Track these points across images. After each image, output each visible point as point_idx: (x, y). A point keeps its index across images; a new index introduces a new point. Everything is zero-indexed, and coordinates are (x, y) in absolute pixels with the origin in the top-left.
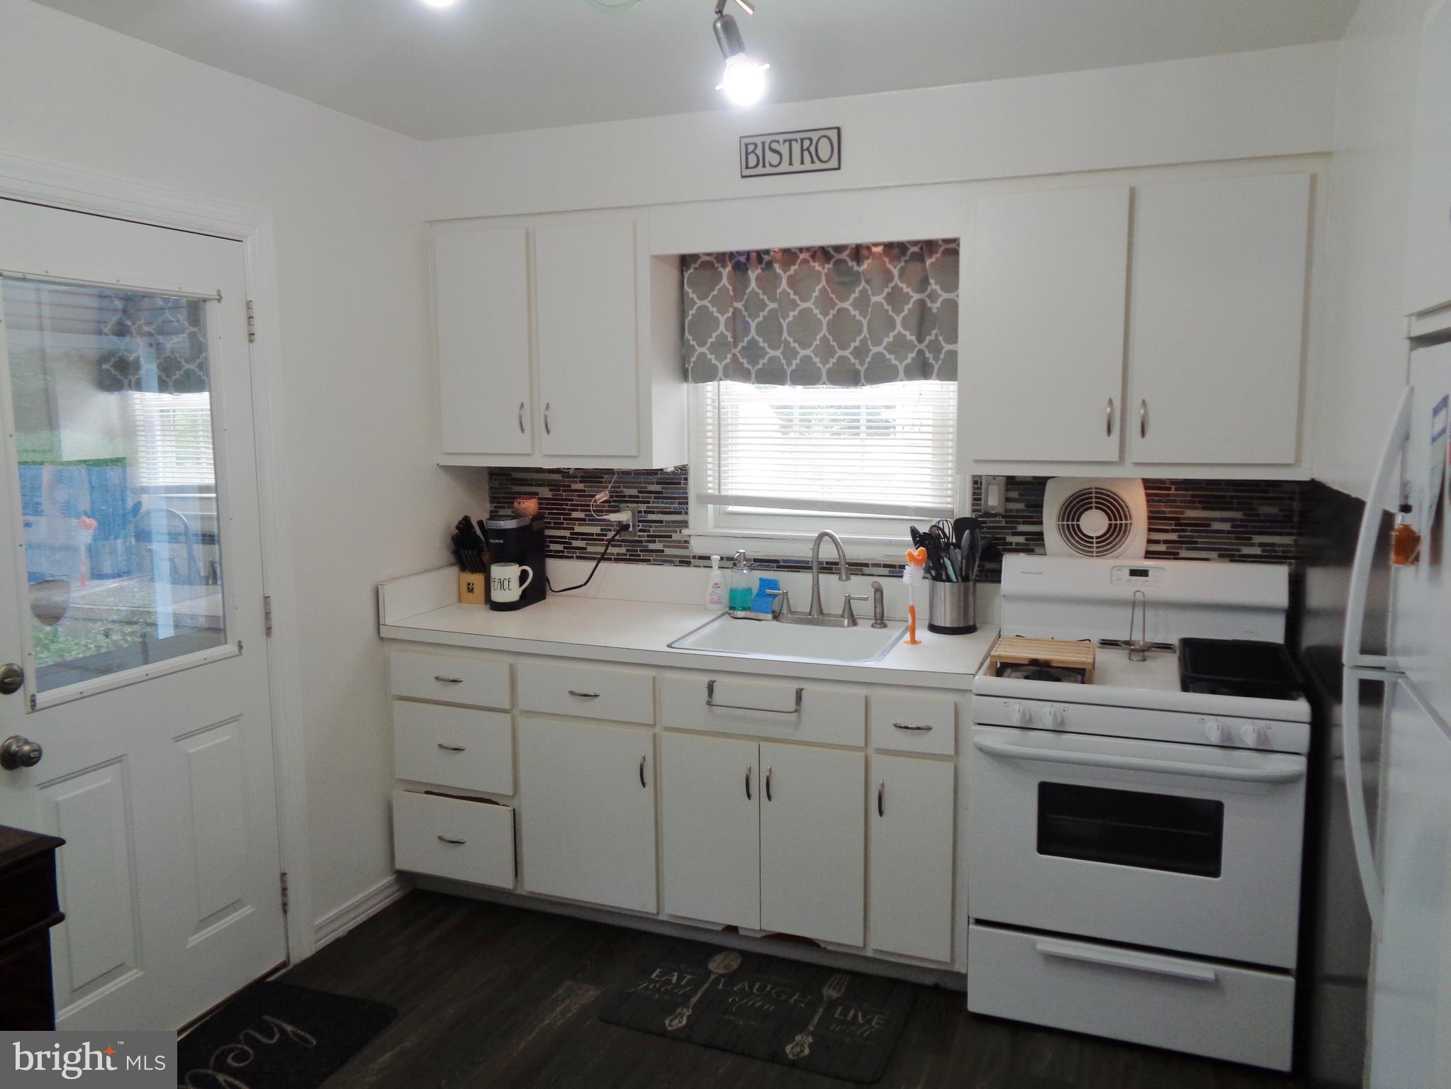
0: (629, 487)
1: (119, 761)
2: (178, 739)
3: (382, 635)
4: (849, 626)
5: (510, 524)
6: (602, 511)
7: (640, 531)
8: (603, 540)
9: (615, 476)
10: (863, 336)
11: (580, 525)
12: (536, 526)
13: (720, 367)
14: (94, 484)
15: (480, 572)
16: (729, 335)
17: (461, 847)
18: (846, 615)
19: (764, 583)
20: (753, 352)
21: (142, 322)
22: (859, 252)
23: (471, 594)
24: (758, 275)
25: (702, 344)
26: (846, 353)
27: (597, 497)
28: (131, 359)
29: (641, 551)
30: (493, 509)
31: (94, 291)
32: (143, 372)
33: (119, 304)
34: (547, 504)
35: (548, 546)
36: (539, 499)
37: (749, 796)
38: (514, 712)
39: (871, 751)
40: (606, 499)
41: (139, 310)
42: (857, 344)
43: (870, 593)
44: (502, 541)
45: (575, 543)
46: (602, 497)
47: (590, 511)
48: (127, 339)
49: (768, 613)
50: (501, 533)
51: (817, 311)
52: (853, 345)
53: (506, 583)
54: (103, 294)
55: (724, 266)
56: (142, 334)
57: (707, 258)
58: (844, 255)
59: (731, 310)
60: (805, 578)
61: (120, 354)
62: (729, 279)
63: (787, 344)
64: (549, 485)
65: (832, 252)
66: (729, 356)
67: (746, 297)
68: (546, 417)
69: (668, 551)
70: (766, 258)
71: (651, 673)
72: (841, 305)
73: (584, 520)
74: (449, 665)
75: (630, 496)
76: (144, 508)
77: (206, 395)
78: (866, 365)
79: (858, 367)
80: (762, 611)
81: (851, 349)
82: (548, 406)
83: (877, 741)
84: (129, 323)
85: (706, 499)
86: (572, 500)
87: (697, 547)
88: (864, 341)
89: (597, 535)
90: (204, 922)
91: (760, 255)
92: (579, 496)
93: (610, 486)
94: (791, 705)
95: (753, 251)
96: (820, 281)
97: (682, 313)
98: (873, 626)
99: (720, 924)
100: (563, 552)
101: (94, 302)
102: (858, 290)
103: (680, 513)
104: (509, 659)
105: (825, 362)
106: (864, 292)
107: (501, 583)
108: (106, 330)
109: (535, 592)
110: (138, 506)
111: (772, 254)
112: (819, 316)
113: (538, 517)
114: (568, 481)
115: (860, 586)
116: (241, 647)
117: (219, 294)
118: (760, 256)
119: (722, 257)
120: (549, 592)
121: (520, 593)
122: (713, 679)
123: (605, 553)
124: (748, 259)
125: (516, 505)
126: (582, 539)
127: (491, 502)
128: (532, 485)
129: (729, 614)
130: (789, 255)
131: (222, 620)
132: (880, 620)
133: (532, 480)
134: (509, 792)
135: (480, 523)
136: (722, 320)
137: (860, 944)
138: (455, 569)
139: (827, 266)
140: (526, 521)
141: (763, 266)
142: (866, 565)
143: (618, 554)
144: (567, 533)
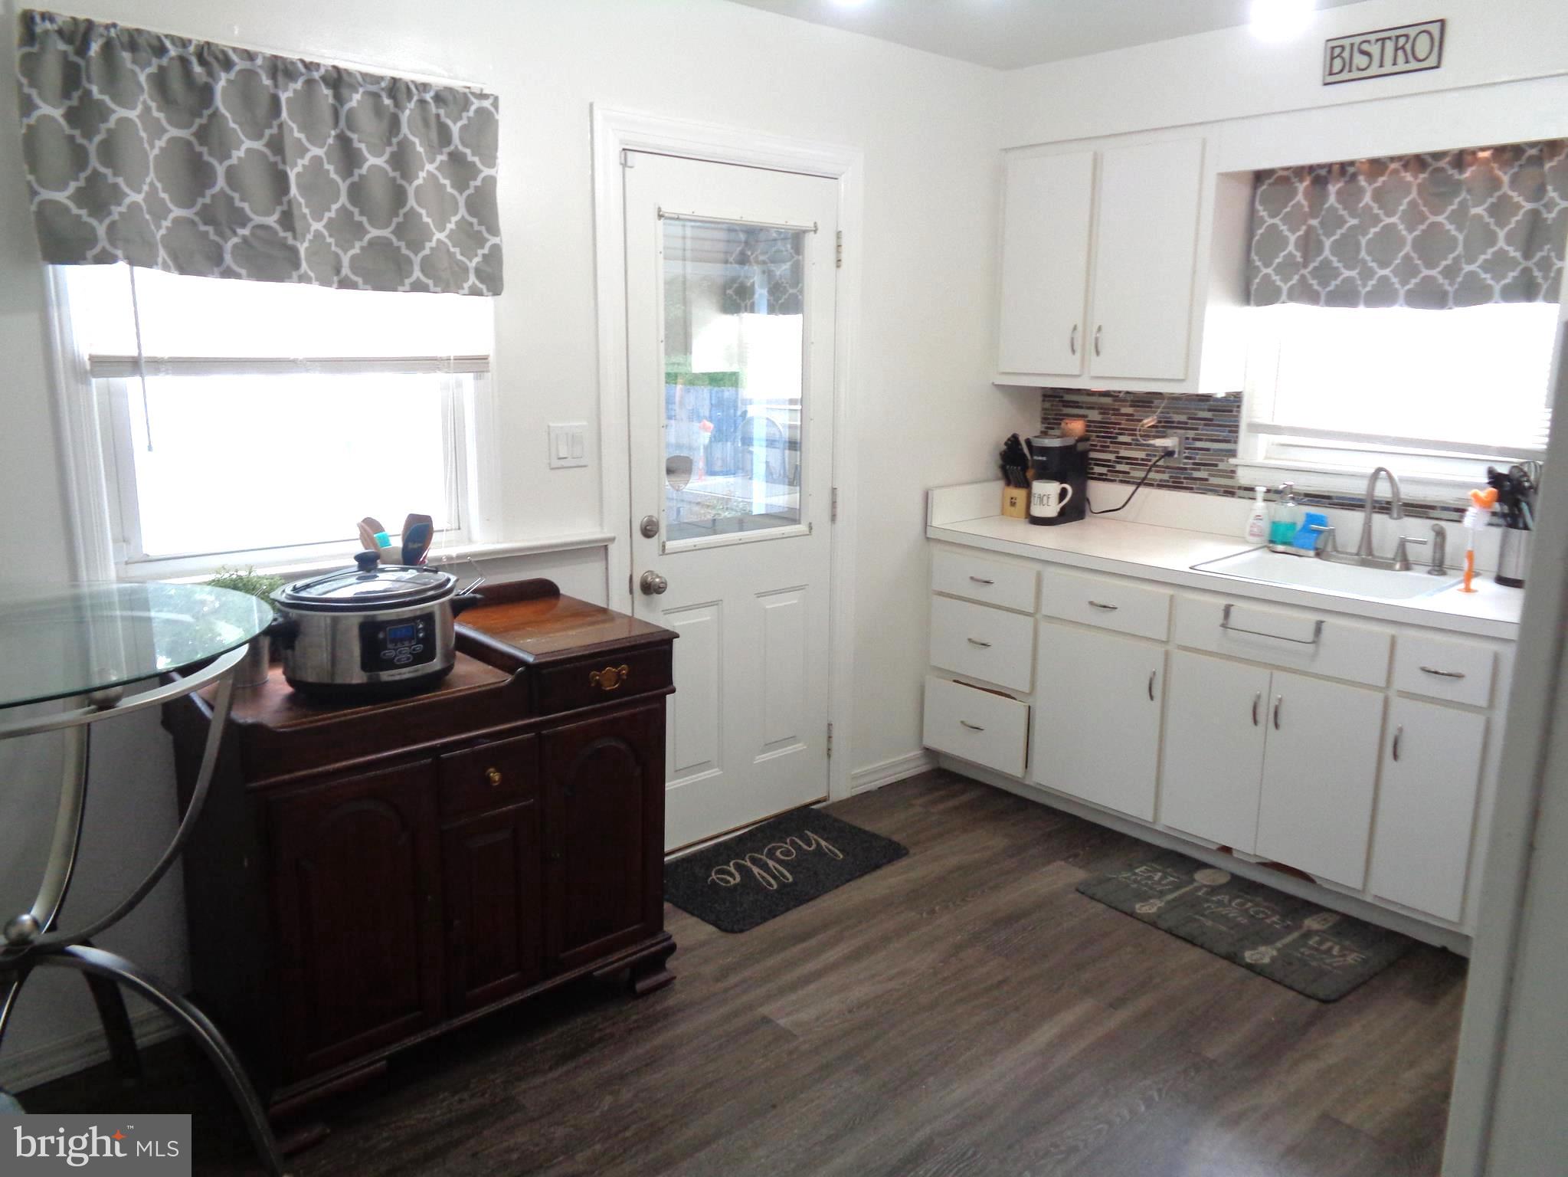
0: (1178, 413)
1: (717, 605)
2: (760, 595)
3: (928, 536)
4: (1401, 569)
5: (1055, 443)
6: (1148, 436)
7: (1187, 458)
8: (1146, 465)
9: (1166, 401)
10: (1456, 253)
11: (1126, 449)
12: (1081, 447)
13: (1285, 288)
14: (713, 402)
15: (1023, 487)
16: (1298, 254)
17: (980, 733)
18: (1398, 559)
19: (1311, 519)
20: (1325, 273)
21: (759, 251)
22: (1461, 158)
23: (1013, 508)
24: (1340, 189)
25: (1267, 266)
26: (1434, 273)
27: (1145, 421)
28: (749, 284)
29: (1185, 478)
30: (1043, 429)
31: (724, 226)
32: (756, 296)
33: (742, 237)
34: (1095, 427)
35: (1092, 469)
36: (1089, 421)
37: (1255, 722)
38: (1038, 616)
39: (1392, 693)
40: (1152, 424)
41: (757, 241)
42: (1449, 262)
43: (1429, 536)
44: (1044, 459)
45: (1119, 467)
46: (1149, 421)
47: (1135, 435)
48: (746, 267)
49: (1310, 550)
50: (1044, 451)
51: (1401, 227)
52: (1444, 263)
53: (1045, 498)
54: (732, 228)
55: (1301, 181)
56: (757, 262)
57: (1285, 173)
58: (1443, 163)
59: (1304, 228)
60: (1356, 518)
61: (741, 279)
62: (1306, 194)
63: (1364, 262)
64: (1098, 409)
65: (1430, 160)
66: (1296, 277)
67: (1323, 213)
68: (1097, 339)
69: (1214, 481)
70: (1351, 170)
71: (1169, 591)
72: (1433, 219)
73: (1130, 444)
74: (984, 567)
75: (1179, 422)
76: (749, 415)
77: (800, 315)
78: (1456, 286)
79: (1448, 288)
80: (1302, 547)
81: (1439, 269)
82: (1100, 329)
83: (1400, 683)
84: (749, 253)
85: (1257, 428)
86: (1119, 424)
87: (1244, 477)
88: (1456, 260)
89: (1143, 460)
90: (769, 746)
91: (1343, 166)
92: (1128, 420)
93: (1159, 410)
94: (1309, 636)
95: (1336, 164)
96: (1409, 193)
97: (1250, 231)
98: (1430, 573)
99: (1214, 842)
100: (1106, 475)
101: (722, 235)
102: (1457, 201)
103: (1228, 441)
104: (1037, 567)
105: (1404, 283)
106: (1463, 205)
107: (1041, 499)
108: (731, 259)
109: (1074, 511)
110: (745, 413)
111: (1357, 165)
112: (1404, 233)
113: (1083, 439)
114: (1119, 405)
115: (1418, 529)
116: (811, 528)
117: (815, 226)
118: (1343, 169)
119: (1300, 172)
120: (1088, 512)
121: (1058, 510)
122: (1231, 603)
123: (1145, 478)
124: (1330, 172)
125: (1063, 425)
126: (1127, 464)
127: (1043, 423)
128: (1081, 408)
129: (1269, 547)
130: (1377, 166)
131: (798, 512)
132: (1439, 567)
133: (1083, 402)
134: (1027, 690)
135: (1028, 442)
136: (1292, 238)
137: (1359, 886)
138: (1001, 484)
139: (1422, 176)
140: (1070, 441)
141: (1347, 178)
142: (1432, 508)
143: (1161, 481)
144: (1112, 457)
